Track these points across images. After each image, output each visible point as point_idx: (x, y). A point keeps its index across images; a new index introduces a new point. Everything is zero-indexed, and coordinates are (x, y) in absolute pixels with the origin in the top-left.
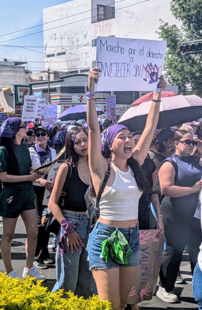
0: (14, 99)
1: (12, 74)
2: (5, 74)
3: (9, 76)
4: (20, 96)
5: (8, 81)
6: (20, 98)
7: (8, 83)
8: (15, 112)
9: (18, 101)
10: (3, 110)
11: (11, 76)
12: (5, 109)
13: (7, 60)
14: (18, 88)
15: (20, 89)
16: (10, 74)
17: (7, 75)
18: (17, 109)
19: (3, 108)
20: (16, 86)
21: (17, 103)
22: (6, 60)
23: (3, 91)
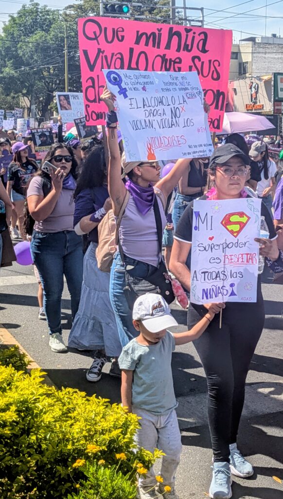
0: (273, 93)
1: (280, 56)
2: (269, 56)
3: (275, 58)
4: (281, 88)
5: (274, 66)
6: (281, 91)
7: (273, 69)
8: (273, 112)
9: (278, 96)
10: (263, 108)
11: (278, 58)
12: (264, 106)
13: (277, 35)
14: (279, 77)
15: (281, 78)
16: (276, 57)
17: (272, 58)
18: (276, 108)
19: (263, 105)
20: (276, 74)
21: (277, 98)
22: (274, 36)
23: (263, 81)
